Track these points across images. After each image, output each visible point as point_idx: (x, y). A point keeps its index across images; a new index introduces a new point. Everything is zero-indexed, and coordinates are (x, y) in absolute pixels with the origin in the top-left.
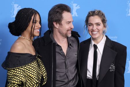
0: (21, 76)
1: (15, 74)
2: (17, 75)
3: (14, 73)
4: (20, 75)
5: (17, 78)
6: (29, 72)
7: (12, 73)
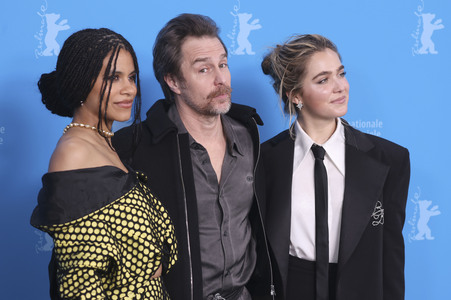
0: (102, 241)
1: (83, 240)
2: (89, 240)
3: (80, 237)
4: (100, 239)
5: (93, 249)
6: (124, 223)
7: (74, 237)
